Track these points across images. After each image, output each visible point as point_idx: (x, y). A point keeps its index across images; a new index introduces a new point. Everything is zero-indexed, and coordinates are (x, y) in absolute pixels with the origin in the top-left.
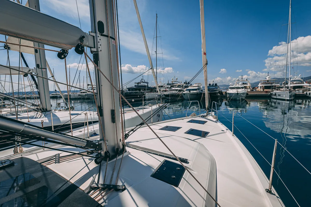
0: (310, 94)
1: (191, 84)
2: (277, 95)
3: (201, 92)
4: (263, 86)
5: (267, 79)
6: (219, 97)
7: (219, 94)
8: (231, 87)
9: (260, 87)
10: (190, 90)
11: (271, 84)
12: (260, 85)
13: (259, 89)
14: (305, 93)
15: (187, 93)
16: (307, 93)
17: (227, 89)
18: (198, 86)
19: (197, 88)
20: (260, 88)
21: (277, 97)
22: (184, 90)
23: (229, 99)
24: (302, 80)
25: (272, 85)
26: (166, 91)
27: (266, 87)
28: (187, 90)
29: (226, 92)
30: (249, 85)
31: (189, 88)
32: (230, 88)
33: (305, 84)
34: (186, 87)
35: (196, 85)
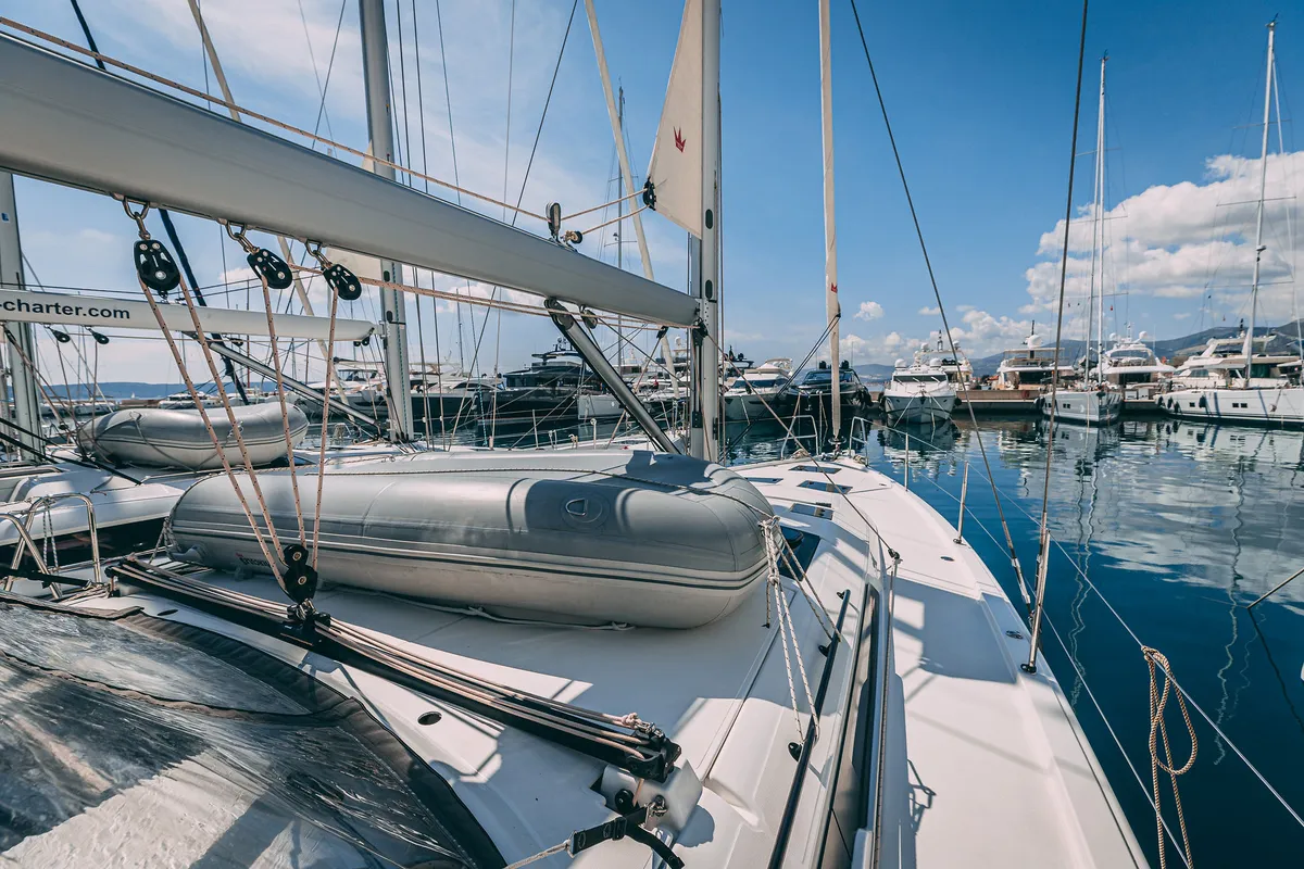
0: (1171, 401)
1: (751, 363)
2: (1060, 405)
3: (790, 391)
4: (1014, 372)
5: (1030, 347)
6: (857, 411)
7: (856, 402)
8: (900, 373)
9: (1005, 374)
11: (1043, 365)
12: (1003, 368)
13: (1000, 383)
14: (1156, 397)
15: (740, 395)
16: (1161, 399)
17: (886, 382)
18: (779, 372)
19: (774, 377)
20: (1006, 380)
21: (1062, 414)
22: (727, 384)
23: (894, 420)
24: (1150, 352)
25: (1046, 368)
26: (655, 387)
27: (1026, 377)
28: (737, 385)
29: (882, 394)
30: (964, 368)
31: (749, 377)
32: (896, 379)
33: (1160, 368)
34: (733, 372)
35: (772, 367)
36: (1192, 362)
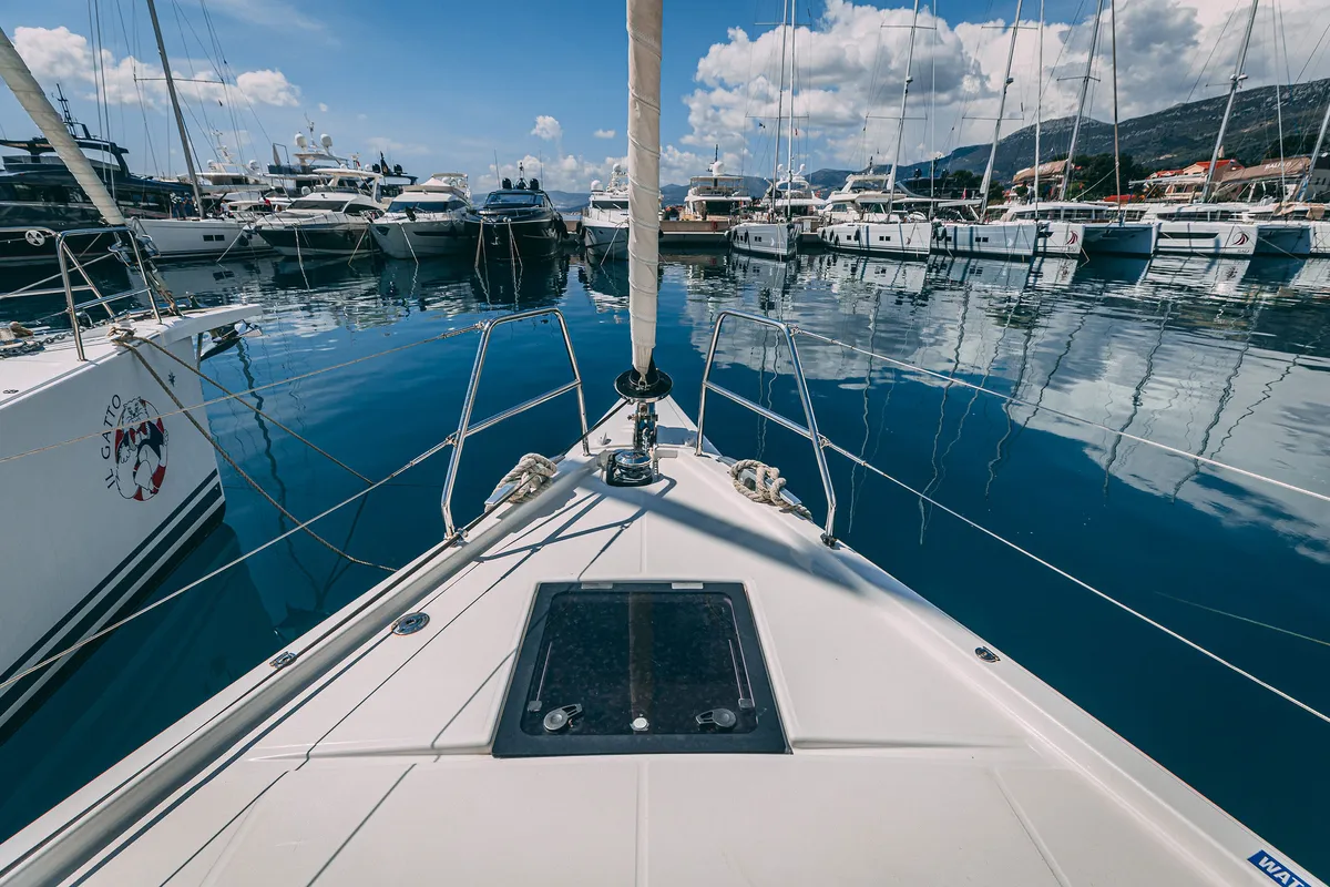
0: (832, 234)
1: (413, 180)
2: (752, 238)
3: (469, 218)
4: (701, 201)
5: (715, 174)
6: (555, 245)
7: (552, 233)
8: (598, 198)
9: (693, 203)
10: (410, 209)
11: (727, 194)
12: (691, 197)
13: (688, 214)
14: (820, 230)
15: (400, 222)
16: (824, 232)
17: (582, 209)
18: (451, 190)
19: (445, 197)
20: (694, 209)
21: (753, 248)
22: (383, 207)
23: (598, 256)
24: (807, 185)
25: (729, 198)
26: (267, 209)
27: (713, 208)
28: (395, 208)
29: (579, 224)
31: (406, 197)
32: (595, 204)
33: (815, 201)
34: (388, 191)
35: (441, 183)
36: (834, 197)
